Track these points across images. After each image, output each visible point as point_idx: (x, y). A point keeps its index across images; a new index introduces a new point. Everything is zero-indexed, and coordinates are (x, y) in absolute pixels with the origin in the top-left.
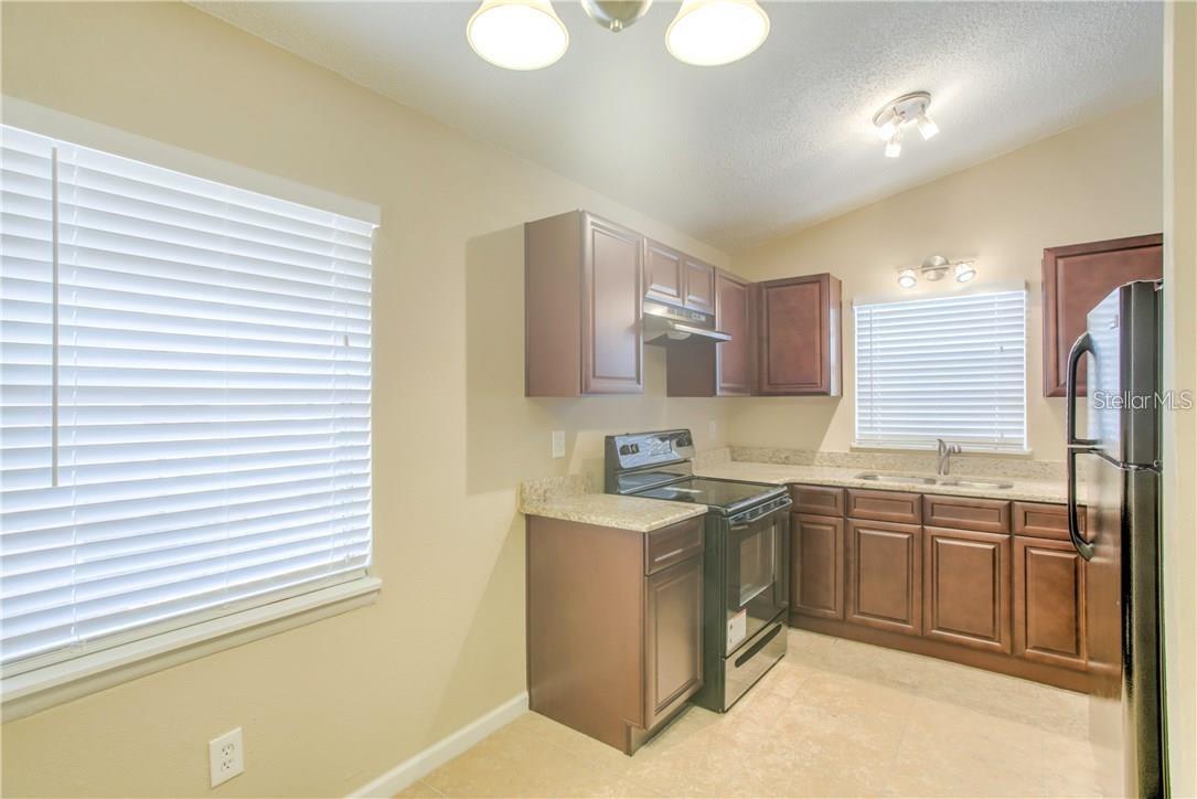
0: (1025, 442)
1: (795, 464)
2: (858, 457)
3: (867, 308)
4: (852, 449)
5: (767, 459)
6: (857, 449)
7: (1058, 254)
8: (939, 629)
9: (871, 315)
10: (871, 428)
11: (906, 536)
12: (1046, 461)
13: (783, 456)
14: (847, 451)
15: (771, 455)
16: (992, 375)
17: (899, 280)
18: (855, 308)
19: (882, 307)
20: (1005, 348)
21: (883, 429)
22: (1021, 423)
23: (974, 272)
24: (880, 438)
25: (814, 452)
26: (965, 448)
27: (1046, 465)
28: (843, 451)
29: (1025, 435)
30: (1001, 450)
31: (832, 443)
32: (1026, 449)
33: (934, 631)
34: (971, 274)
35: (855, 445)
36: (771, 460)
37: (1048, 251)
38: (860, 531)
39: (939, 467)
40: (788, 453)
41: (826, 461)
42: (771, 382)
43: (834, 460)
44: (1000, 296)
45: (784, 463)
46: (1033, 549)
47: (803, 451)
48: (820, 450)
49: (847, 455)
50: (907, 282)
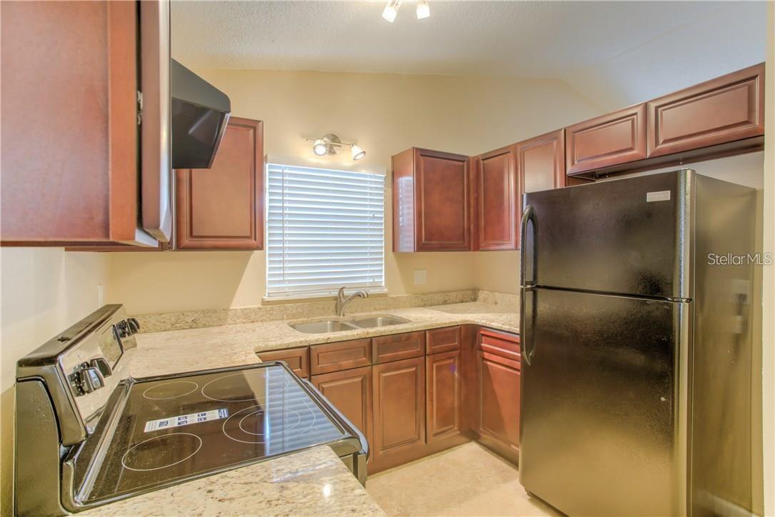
0: (383, 284)
1: (204, 326)
2: (273, 309)
3: (280, 168)
4: (264, 303)
5: (169, 326)
6: (269, 303)
7: (422, 153)
9: (283, 174)
10: (279, 282)
11: (360, 379)
12: (395, 296)
13: (190, 320)
14: (260, 306)
15: (173, 319)
16: (366, 235)
17: (314, 148)
18: (268, 165)
19: (290, 169)
20: (375, 215)
21: (290, 281)
22: (381, 271)
23: (364, 152)
24: (287, 290)
25: (226, 310)
27: (396, 299)
28: (256, 306)
29: (383, 279)
30: (372, 292)
31: (244, 299)
32: (385, 290)
34: (362, 155)
35: (267, 298)
36: (174, 327)
37: (417, 149)
38: (324, 386)
39: (338, 309)
40: (196, 315)
41: (238, 318)
42: (194, 234)
43: (249, 317)
44: (371, 177)
45: (191, 327)
46: (434, 362)
47: (215, 312)
48: (231, 308)
49: (260, 309)
50: (321, 150)
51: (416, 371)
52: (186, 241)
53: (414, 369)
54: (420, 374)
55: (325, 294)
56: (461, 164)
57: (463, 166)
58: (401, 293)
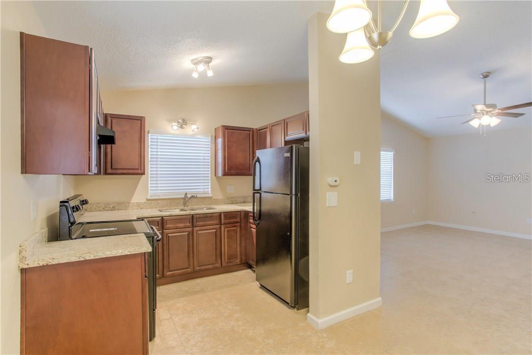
0: (210, 192)
1: (118, 210)
2: (151, 203)
3: (156, 136)
4: (148, 200)
5: (102, 209)
6: (150, 200)
7: (226, 128)
8: (199, 266)
9: (157, 139)
10: (155, 190)
11: (187, 233)
12: (216, 198)
13: (111, 207)
14: (146, 201)
15: (104, 206)
16: (200, 168)
17: (172, 126)
18: (150, 135)
19: (161, 136)
20: (205, 158)
21: (160, 190)
22: (208, 185)
23: (198, 128)
24: (159, 194)
25: (129, 203)
26: (198, 196)
27: (216, 200)
28: (143, 201)
29: (210, 190)
30: (203, 196)
31: (138, 198)
32: (211, 195)
33: (198, 268)
35: (149, 198)
36: (104, 209)
37: (223, 126)
38: (169, 235)
39: (185, 204)
40: (114, 205)
41: (135, 206)
42: (113, 168)
43: (139, 206)
44: (203, 139)
45: (112, 210)
46: (226, 228)
47: (123, 203)
48: (132, 202)
49: (145, 203)
50: (175, 128)
51: (216, 232)
52: (109, 171)
53: (215, 230)
54: (218, 233)
55: (179, 196)
56: (249, 132)
57: (250, 134)
58: (219, 196)
